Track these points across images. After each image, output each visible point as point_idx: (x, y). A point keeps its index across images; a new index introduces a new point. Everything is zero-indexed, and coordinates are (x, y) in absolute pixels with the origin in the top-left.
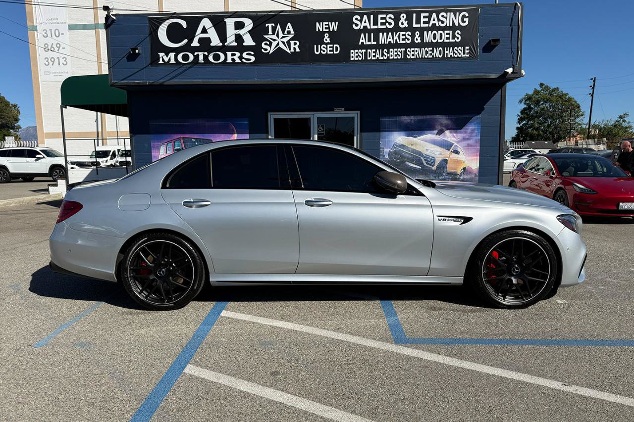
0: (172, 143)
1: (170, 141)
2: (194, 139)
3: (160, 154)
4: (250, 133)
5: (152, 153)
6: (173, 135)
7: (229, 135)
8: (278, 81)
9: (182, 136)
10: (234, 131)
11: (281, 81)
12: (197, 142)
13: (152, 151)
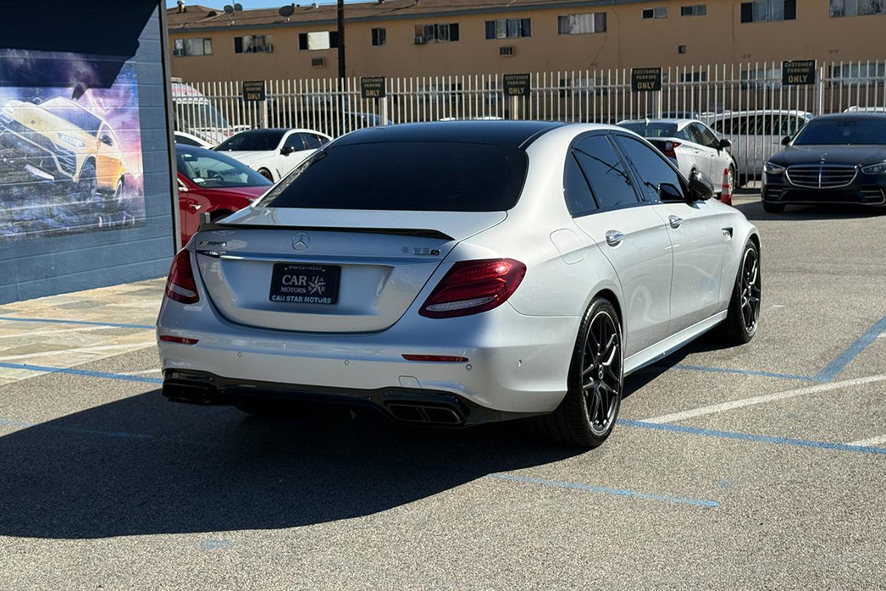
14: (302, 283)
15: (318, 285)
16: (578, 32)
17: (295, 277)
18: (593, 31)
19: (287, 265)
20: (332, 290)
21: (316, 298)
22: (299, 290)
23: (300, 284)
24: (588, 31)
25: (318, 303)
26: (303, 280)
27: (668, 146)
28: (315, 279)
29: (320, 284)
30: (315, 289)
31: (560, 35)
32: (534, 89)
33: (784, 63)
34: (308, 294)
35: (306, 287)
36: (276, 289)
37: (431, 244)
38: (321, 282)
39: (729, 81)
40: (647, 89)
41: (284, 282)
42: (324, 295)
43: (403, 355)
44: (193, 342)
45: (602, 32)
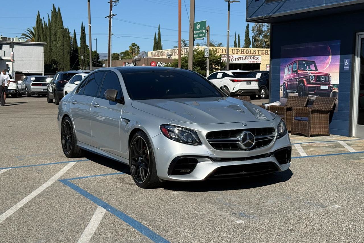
0: (292, 65)
1: (290, 64)
2: (304, 61)
3: (285, 75)
4: (341, 54)
5: (281, 74)
6: (293, 59)
7: (326, 56)
8: (338, 4)
9: (297, 59)
10: (330, 53)
11: (340, 4)
12: (306, 64)
13: (281, 72)
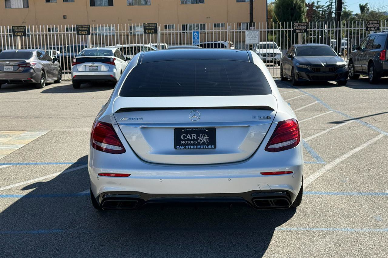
14: (194, 138)
15: (204, 139)
16: (15, 8)
17: (189, 135)
18: (22, 7)
19: (184, 129)
20: (212, 141)
21: (205, 146)
22: (192, 142)
23: (193, 139)
24: (20, 7)
25: (206, 148)
26: (194, 136)
27: (111, 60)
28: (202, 136)
29: (205, 138)
30: (203, 141)
31: (6, 9)
32: (28, 33)
33: (144, 24)
34: (198, 144)
35: (197, 140)
36: (178, 142)
37: (265, 113)
38: (206, 137)
39: (121, 32)
40: (84, 34)
41: (183, 139)
42: (208, 144)
43: (261, 173)
44: (127, 175)
45: (26, 8)
